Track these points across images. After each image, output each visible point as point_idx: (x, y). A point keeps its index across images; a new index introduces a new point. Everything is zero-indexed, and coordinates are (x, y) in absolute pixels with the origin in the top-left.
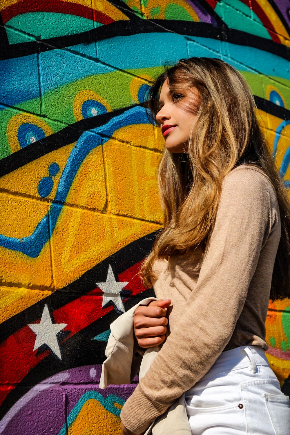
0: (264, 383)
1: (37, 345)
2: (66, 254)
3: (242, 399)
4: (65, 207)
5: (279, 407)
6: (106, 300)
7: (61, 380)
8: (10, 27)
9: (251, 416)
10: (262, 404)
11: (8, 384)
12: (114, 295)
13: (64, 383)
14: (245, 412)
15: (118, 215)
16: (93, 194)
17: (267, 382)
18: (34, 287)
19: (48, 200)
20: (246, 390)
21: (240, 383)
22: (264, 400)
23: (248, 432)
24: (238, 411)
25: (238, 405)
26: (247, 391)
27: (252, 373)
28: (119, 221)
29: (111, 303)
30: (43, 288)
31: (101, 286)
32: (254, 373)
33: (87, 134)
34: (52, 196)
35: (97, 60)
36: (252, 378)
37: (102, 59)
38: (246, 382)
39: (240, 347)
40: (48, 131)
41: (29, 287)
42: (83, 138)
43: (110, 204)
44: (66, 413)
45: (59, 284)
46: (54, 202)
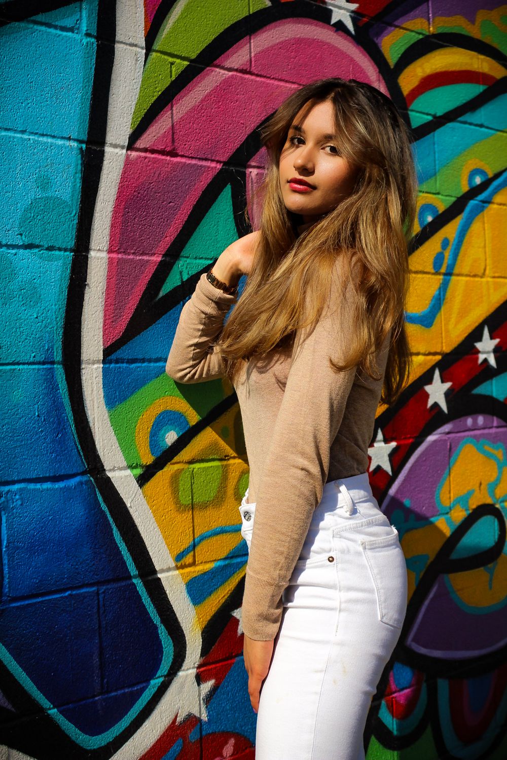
0: (362, 526)
1: (430, 403)
2: (453, 320)
3: (332, 550)
4: (453, 278)
5: (381, 554)
6: (481, 357)
7: (447, 430)
8: (413, 111)
9: (343, 570)
10: (359, 554)
11: (410, 438)
12: (488, 352)
13: (449, 433)
14: (337, 566)
15: (494, 277)
16: (475, 261)
17: (366, 524)
18: (430, 354)
19: (440, 274)
20: (338, 536)
21: (332, 529)
22: (361, 549)
23: (340, 590)
24: (327, 566)
25: (327, 558)
26: (340, 538)
27: (348, 515)
28: (495, 283)
29: (486, 360)
30: (435, 354)
31: (479, 345)
32: (350, 515)
33: (472, 203)
34: (443, 270)
35: (481, 126)
36: (347, 520)
37: (486, 124)
38: (339, 526)
39: (334, 482)
40: (442, 208)
41: (425, 355)
42: (468, 209)
43: (488, 268)
44: (450, 457)
45: (447, 349)
46: (445, 274)
